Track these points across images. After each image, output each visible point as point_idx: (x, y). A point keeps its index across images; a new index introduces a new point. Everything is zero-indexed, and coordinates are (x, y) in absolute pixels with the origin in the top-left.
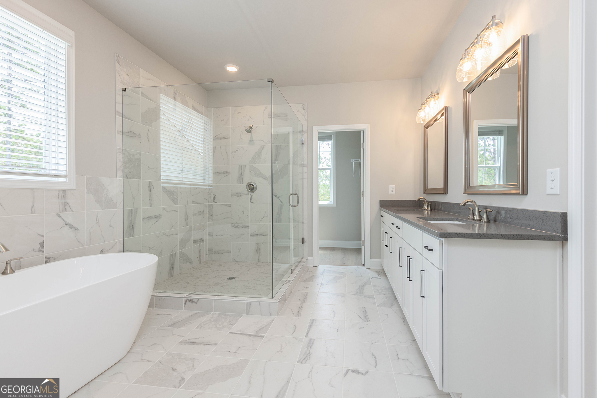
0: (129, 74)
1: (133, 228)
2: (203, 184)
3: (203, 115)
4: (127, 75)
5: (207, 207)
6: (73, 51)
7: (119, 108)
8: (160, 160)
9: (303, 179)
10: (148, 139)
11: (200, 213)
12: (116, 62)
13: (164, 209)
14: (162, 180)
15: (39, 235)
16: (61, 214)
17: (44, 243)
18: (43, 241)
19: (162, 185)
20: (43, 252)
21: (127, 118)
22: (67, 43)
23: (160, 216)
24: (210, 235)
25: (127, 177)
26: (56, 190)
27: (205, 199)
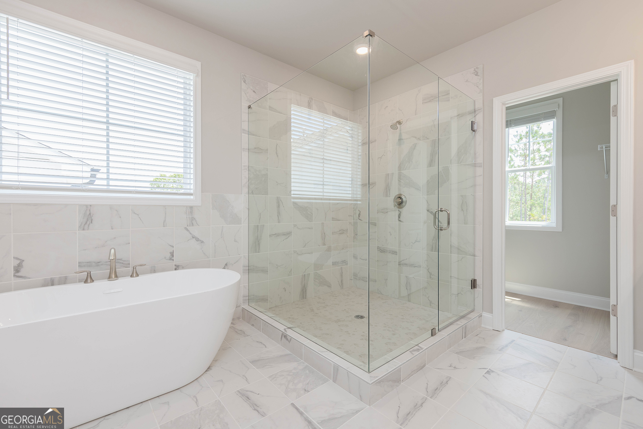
0: (256, 91)
1: (259, 245)
2: (351, 198)
3: (347, 119)
4: (254, 91)
5: (352, 225)
6: (199, 80)
7: (245, 126)
8: (291, 174)
9: (475, 185)
10: (276, 153)
11: (342, 232)
12: (242, 81)
13: (295, 226)
14: (292, 196)
15: (170, 245)
16: (189, 228)
17: (173, 252)
18: (173, 251)
19: (292, 200)
20: (173, 260)
21: (253, 135)
22: (194, 74)
23: (290, 233)
24: (355, 257)
25: (252, 193)
26: (184, 206)
27: (349, 215)
